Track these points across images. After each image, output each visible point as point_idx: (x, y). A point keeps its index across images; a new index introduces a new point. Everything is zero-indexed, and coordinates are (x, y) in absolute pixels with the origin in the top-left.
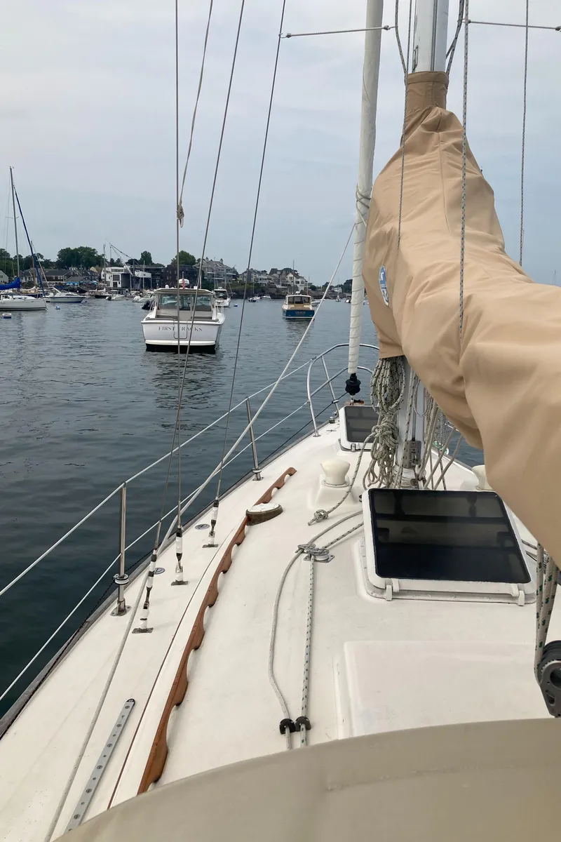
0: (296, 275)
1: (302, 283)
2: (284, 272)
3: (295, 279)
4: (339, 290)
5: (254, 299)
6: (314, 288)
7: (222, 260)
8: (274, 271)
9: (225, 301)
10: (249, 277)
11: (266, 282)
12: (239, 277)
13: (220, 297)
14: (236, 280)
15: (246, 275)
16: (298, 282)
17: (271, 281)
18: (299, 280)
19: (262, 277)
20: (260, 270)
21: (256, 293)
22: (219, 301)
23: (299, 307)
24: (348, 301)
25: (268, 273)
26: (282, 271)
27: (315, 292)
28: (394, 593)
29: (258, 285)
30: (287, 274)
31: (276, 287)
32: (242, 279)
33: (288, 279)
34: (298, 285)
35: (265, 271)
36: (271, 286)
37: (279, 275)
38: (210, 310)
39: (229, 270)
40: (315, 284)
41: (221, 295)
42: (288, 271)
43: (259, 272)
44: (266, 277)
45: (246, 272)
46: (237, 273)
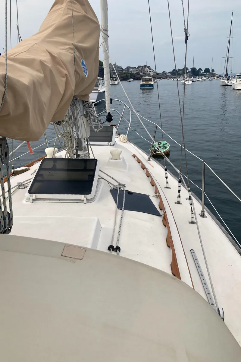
0: (150, 68)
1: (152, 72)
2: (144, 67)
3: (149, 70)
4: (169, 74)
5: (130, 80)
6: (158, 74)
7: (115, 63)
8: (139, 67)
9: (116, 82)
10: (128, 70)
11: (136, 72)
12: (123, 70)
13: (114, 80)
14: (122, 72)
15: (126, 69)
16: (150, 72)
17: (138, 72)
18: (151, 71)
19: (134, 70)
20: (133, 67)
21: (131, 77)
22: (113, 82)
23: (147, 83)
24: (173, 79)
25: (137, 68)
26: (143, 67)
27: (158, 76)
28: (33, 200)
29: (131, 74)
30: (145, 68)
31: (140, 74)
32: (125, 71)
33: (146, 70)
34: (150, 73)
35: (135, 67)
36: (138, 74)
37: (142, 69)
38: (98, 86)
39: (119, 68)
40: (158, 72)
41: (115, 79)
42: (145, 66)
43: (132, 68)
44: (135, 70)
45: (126, 68)
46: (122, 69)
